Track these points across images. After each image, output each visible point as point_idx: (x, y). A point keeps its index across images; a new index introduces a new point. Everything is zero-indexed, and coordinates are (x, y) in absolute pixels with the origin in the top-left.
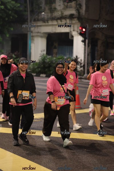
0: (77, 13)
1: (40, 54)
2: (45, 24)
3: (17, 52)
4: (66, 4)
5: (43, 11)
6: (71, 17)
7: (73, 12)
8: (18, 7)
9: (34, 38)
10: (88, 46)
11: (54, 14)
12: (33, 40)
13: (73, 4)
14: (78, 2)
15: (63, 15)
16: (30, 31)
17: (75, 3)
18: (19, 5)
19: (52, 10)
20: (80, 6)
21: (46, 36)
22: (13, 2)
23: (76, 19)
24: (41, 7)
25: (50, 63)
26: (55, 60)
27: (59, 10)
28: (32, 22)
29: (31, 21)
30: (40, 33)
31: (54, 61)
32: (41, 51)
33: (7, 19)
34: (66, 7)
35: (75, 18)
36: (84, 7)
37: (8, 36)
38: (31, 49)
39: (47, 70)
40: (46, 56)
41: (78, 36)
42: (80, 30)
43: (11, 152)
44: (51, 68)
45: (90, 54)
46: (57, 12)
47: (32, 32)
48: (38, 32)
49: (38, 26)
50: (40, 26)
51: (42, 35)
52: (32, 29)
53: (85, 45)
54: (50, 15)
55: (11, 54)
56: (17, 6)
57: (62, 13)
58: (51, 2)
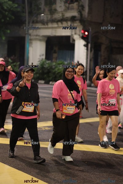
0: (79, 16)
1: (39, 59)
2: (44, 26)
3: (14, 56)
4: (67, 5)
5: (42, 12)
6: (73, 19)
7: (75, 13)
8: (16, 7)
9: (32, 41)
10: (91, 51)
11: (54, 15)
12: (31, 43)
13: (75, 5)
14: (81, 4)
15: (64, 17)
16: (28, 34)
17: (77, 5)
18: (16, 5)
19: (53, 12)
20: (83, 7)
21: (46, 39)
22: (10, 3)
23: (78, 22)
24: (40, 8)
25: (49, 68)
26: (54, 65)
27: (60, 12)
28: (31, 24)
29: (29, 23)
30: (39, 36)
31: (54, 66)
32: (40, 56)
33: (3, 20)
34: (68, 9)
35: (77, 20)
36: (87, 9)
37: (4, 38)
38: (28, 53)
39: (45, 76)
40: (45, 61)
41: (80, 40)
42: (82, 33)
43: (6, 164)
44: (50, 73)
45: (92, 59)
46: (57, 14)
47: (30, 35)
48: (37, 35)
51: (41, 38)
52: (31, 31)
53: (87, 49)
54: (49, 16)
55: (7, 58)
56: (14, 7)
57: (63, 15)
58: (51, 3)
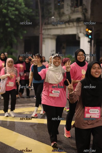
0: (83, 17)
1: (50, 54)
2: (54, 27)
4: (73, 9)
5: (53, 15)
6: (78, 20)
7: (79, 15)
8: (31, 12)
11: (62, 18)
12: (44, 41)
13: (80, 8)
14: (84, 7)
15: (71, 19)
16: (41, 33)
18: (31, 10)
19: (61, 15)
20: (86, 10)
21: (56, 37)
22: (26, 8)
23: (82, 22)
24: (51, 12)
27: (67, 15)
28: (43, 26)
29: (42, 25)
30: (50, 35)
32: (52, 51)
34: (73, 12)
35: (81, 21)
36: (89, 12)
37: (21, 38)
41: (84, 37)
46: (65, 16)
47: (43, 34)
48: (48, 35)
49: (48, 29)
50: (50, 29)
51: (52, 37)
52: (43, 32)
53: (91, 45)
54: (58, 19)
56: (30, 12)
57: (70, 17)
58: (59, 8)
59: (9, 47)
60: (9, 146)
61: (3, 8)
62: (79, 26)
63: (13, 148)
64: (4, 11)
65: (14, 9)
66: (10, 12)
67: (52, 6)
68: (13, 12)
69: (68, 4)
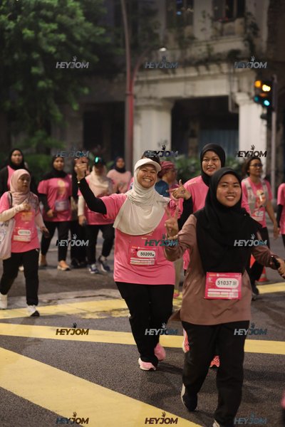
0: (247, 49)
2: (164, 77)
3: (99, 146)
4: (219, 25)
5: (162, 44)
6: (233, 57)
7: (238, 44)
9: (139, 112)
10: (278, 129)
11: (188, 50)
12: (138, 116)
13: (237, 24)
14: (250, 21)
15: (212, 54)
16: (131, 95)
17: (241, 23)
18: (102, 31)
19: (185, 42)
20: (255, 28)
21: (171, 105)
22: (89, 25)
24: (157, 36)
25: (181, 171)
26: (194, 165)
27: (203, 41)
28: (137, 73)
29: (132, 70)
30: (155, 98)
31: (193, 168)
32: (159, 145)
34: (221, 34)
35: (242, 59)
36: (264, 33)
37: (76, 107)
38: (132, 139)
41: (250, 104)
42: (256, 88)
43: (105, 387)
45: (281, 149)
46: (196, 46)
47: (135, 97)
48: (150, 98)
49: (149, 82)
50: (156, 82)
51: (160, 104)
52: (136, 89)
53: (269, 126)
54: (178, 54)
56: (98, 34)
57: (210, 49)
58: (180, 23)
59: (40, 133)
60: (44, 409)
61: (24, 26)
62: (235, 74)
63: (54, 413)
64: (28, 33)
65: (54, 26)
66: (45, 35)
67: (161, 19)
68: (52, 35)
69: (204, 12)
